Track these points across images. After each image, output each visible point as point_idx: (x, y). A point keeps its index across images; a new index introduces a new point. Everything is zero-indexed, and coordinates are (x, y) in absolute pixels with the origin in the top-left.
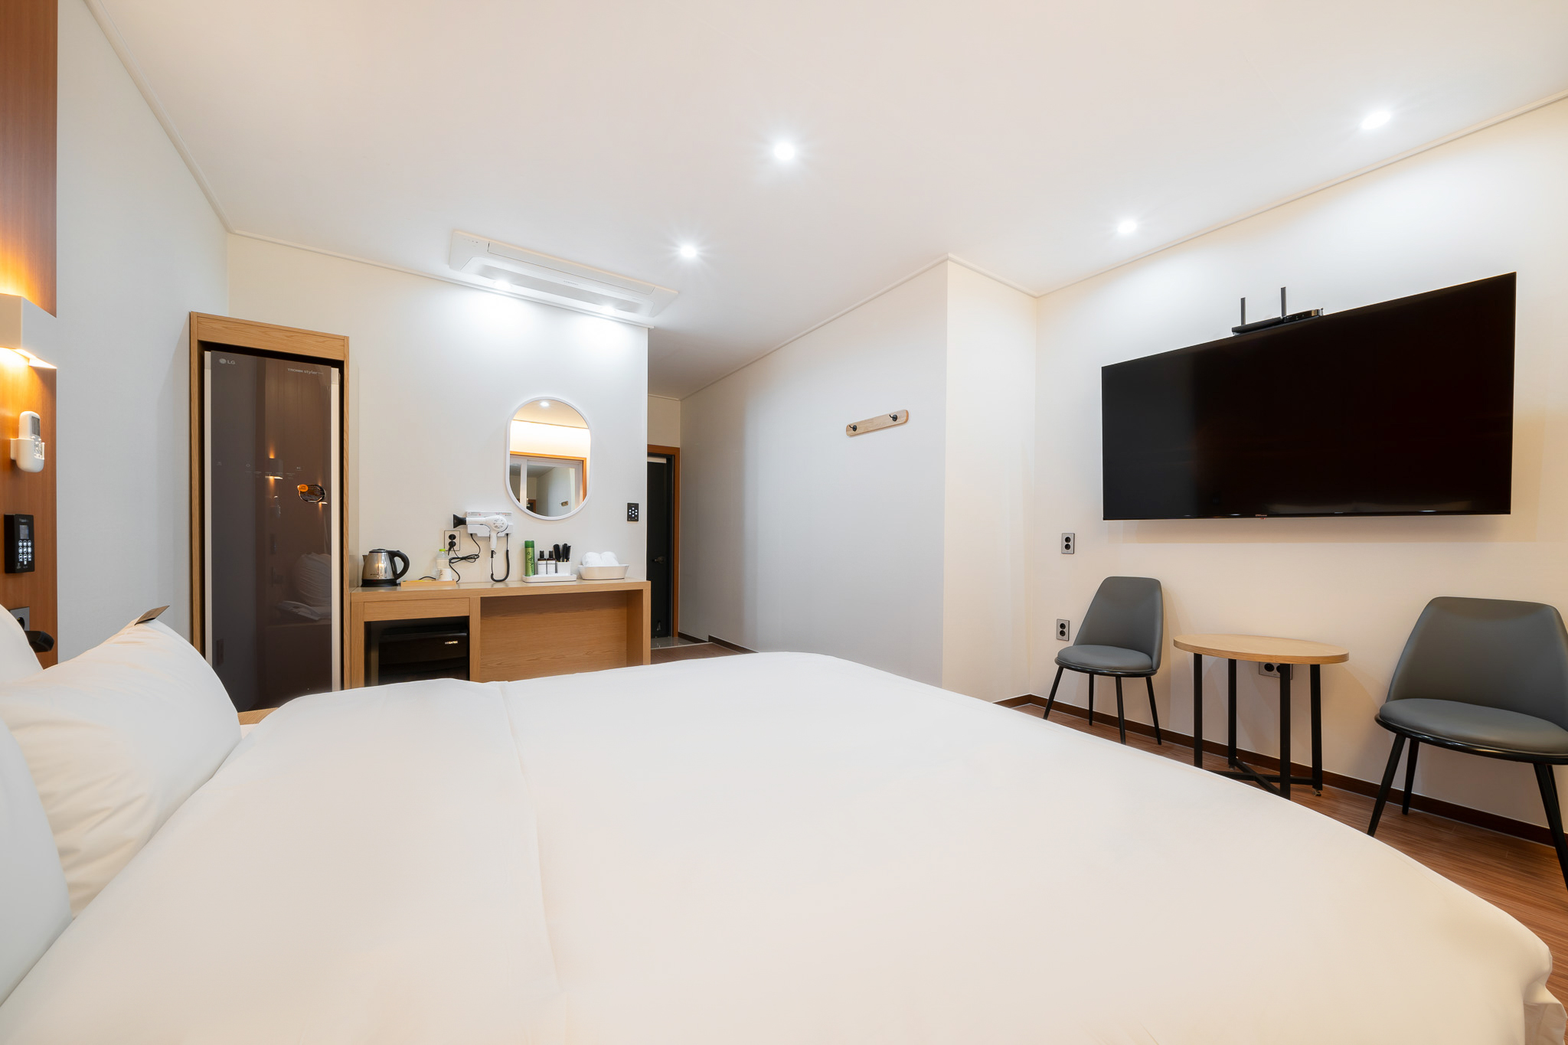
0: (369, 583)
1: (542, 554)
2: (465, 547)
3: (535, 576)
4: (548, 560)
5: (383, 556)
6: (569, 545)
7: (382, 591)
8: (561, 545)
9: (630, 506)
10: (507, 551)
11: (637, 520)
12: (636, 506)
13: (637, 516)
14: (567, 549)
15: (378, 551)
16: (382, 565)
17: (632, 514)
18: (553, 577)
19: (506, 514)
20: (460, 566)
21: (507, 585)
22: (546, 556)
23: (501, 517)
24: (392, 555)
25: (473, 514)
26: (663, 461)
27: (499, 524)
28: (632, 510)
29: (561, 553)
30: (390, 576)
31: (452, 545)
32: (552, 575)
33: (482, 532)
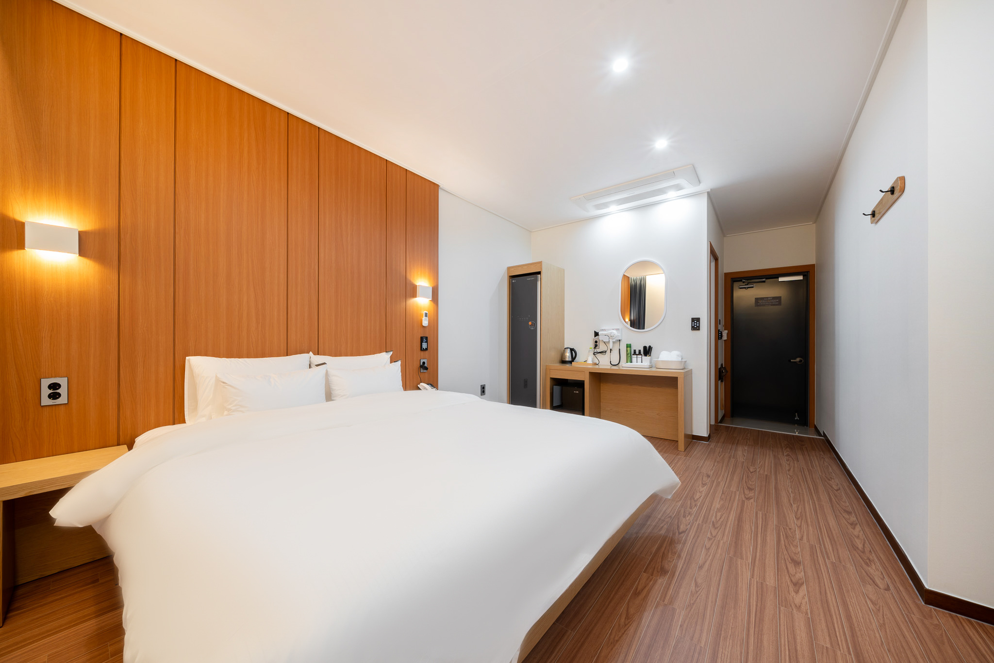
0: (563, 362)
1: (635, 351)
2: (602, 348)
3: (631, 364)
4: (638, 355)
5: (569, 351)
6: (652, 346)
7: (568, 366)
8: (648, 346)
9: (693, 320)
10: (619, 349)
11: (699, 329)
12: (698, 320)
13: (699, 327)
14: (650, 348)
15: (567, 348)
16: (568, 354)
17: (695, 325)
18: (641, 365)
19: (617, 330)
20: (599, 356)
21: (619, 368)
22: (637, 353)
23: (615, 332)
24: (572, 350)
25: (602, 330)
26: (800, 278)
27: (612, 335)
28: (695, 323)
29: (647, 351)
30: (570, 360)
31: (596, 346)
32: (639, 363)
33: (606, 340)
